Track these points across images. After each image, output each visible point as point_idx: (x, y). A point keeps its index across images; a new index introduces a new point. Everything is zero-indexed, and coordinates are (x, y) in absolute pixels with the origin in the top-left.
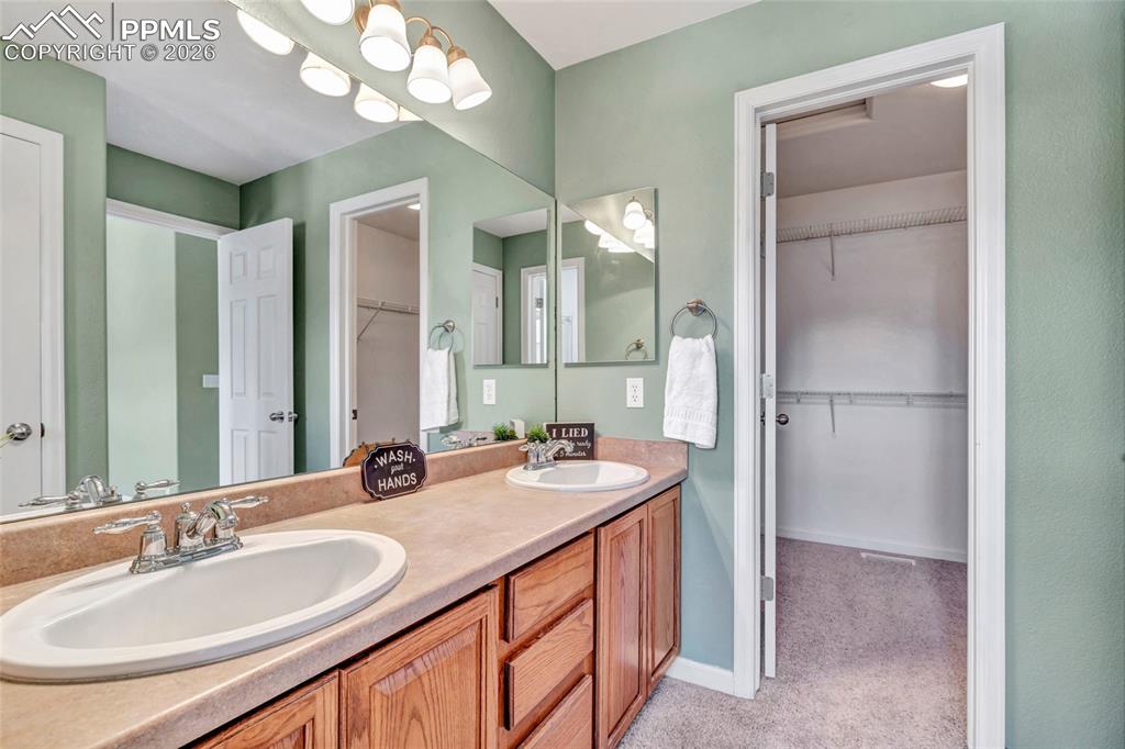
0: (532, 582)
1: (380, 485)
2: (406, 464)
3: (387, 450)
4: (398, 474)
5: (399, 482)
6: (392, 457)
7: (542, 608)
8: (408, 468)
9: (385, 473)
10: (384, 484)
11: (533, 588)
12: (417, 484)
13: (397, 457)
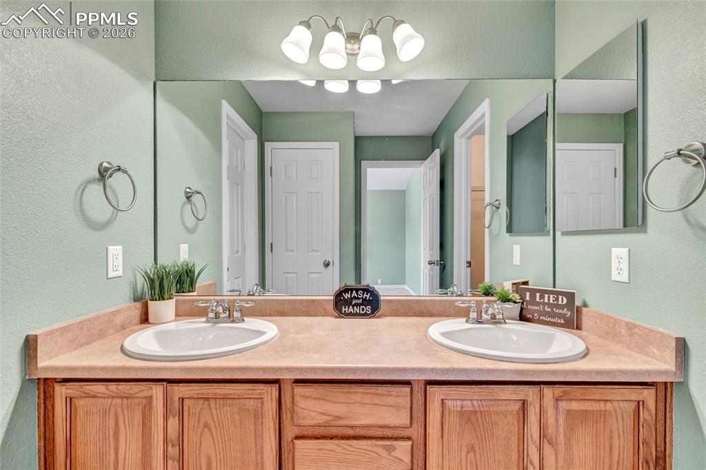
0: (315, 394)
1: (343, 309)
2: (364, 300)
3: (352, 290)
4: (357, 305)
5: (357, 310)
6: (354, 294)
7: (330, 418)
8: (365, 302)
9: (348, 303)
10: (347, 309)
11: (315, 399)
12: (370, 314)
13: (358, 294)
